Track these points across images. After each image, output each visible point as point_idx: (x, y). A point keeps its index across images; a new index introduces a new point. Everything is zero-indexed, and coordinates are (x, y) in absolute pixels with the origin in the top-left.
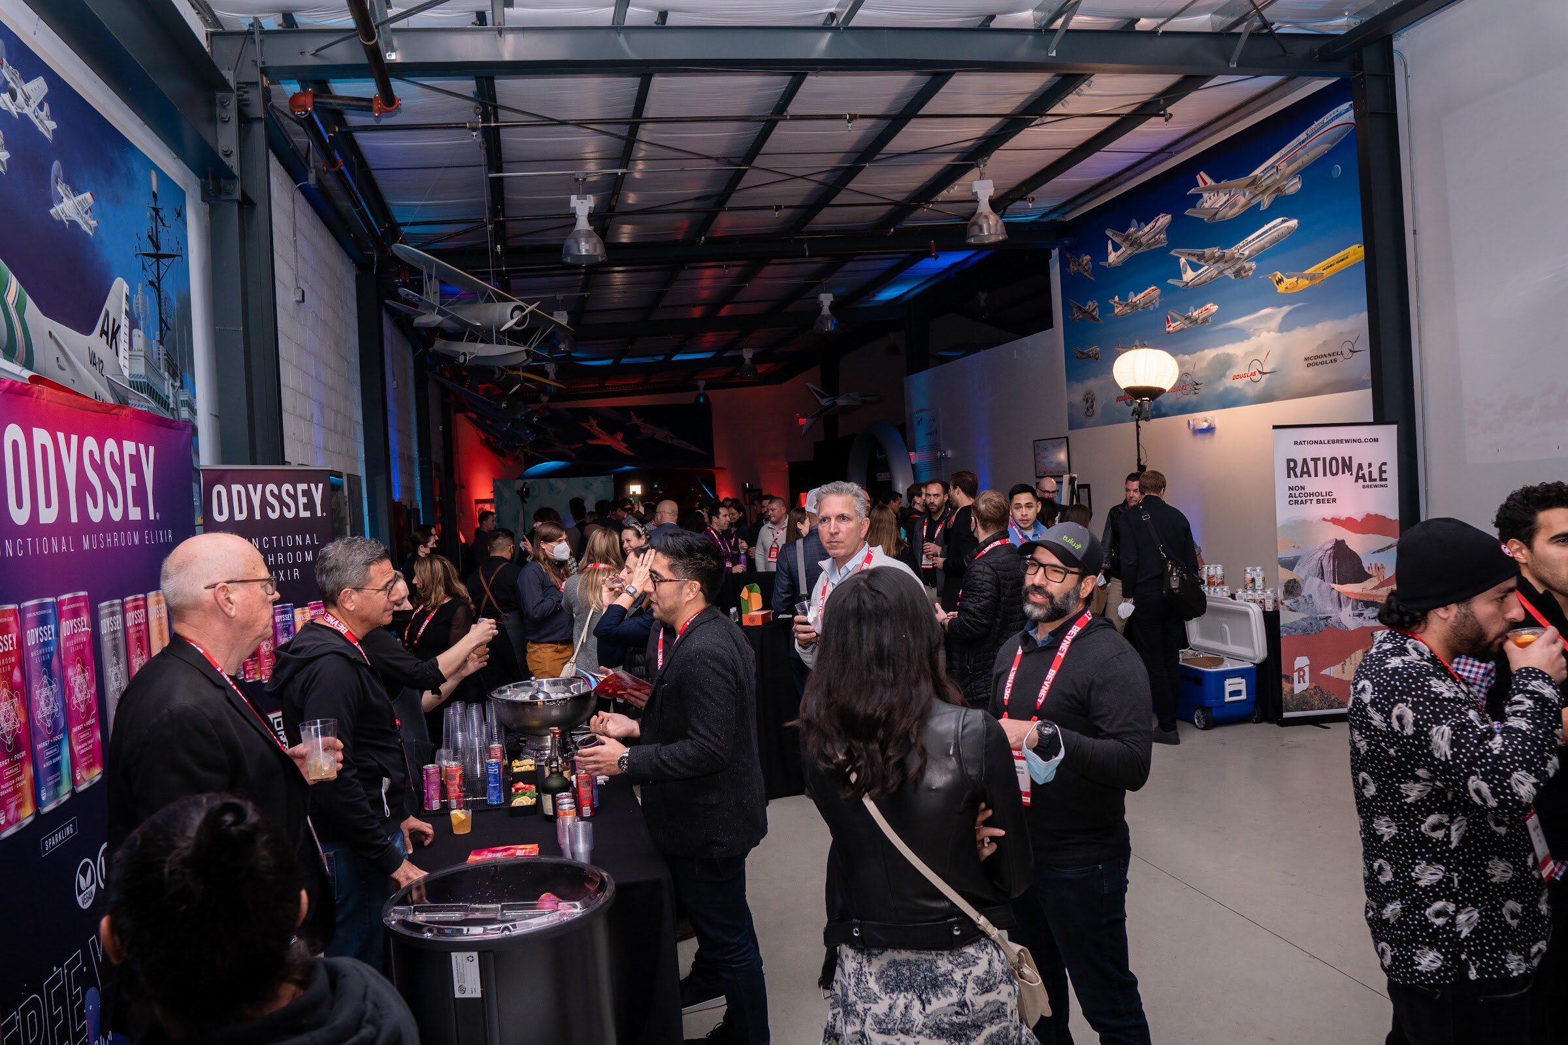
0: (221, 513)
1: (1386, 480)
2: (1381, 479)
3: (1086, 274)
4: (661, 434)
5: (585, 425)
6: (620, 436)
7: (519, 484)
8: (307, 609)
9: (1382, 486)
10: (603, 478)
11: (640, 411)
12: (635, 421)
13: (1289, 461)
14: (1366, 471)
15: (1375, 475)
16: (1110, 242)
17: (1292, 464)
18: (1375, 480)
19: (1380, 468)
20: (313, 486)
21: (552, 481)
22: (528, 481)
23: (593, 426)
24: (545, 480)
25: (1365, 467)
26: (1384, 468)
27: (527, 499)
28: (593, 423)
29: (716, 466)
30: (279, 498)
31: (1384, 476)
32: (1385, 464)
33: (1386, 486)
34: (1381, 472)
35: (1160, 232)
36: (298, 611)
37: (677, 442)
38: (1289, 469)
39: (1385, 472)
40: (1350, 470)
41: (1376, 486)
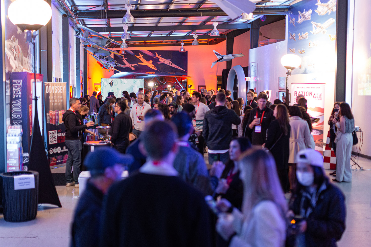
0: (47, 91)
1: (321, 98)
2: (320, 98)
3: (293, 24)
4: (167, 62)
5: (138, 57)
6: (151, 62)
7: (110, 80)
8: (61, 111)
9: (320, 100)
10: (140, 79)
11: (160, 53)
12: (157, 56)
13: (295, 92)
14: (316, 96)
15: (319, 97)
16: (299, 15)
17: (296, 93)
18: (318, 98)
19: (320, 95)
20: (63, 86)
21: (122, 79)
22: (113, 79)
23: (141, 57)
24: (120, 79)
25: (316, 94)
26: (321, 95)
27: (112, 86)
28: (141, 56)
29: (188, 76)
30: (57, 89)
31: (321, 97)
32: (321, 94)
33: (321, 100)
34: (320, 96)
35: (309, 15)
36: (59, 111)
37: (174, 66)
38: (295, 94)
39: (321, 96)
40: (311, 95)
41: (318, 100)
